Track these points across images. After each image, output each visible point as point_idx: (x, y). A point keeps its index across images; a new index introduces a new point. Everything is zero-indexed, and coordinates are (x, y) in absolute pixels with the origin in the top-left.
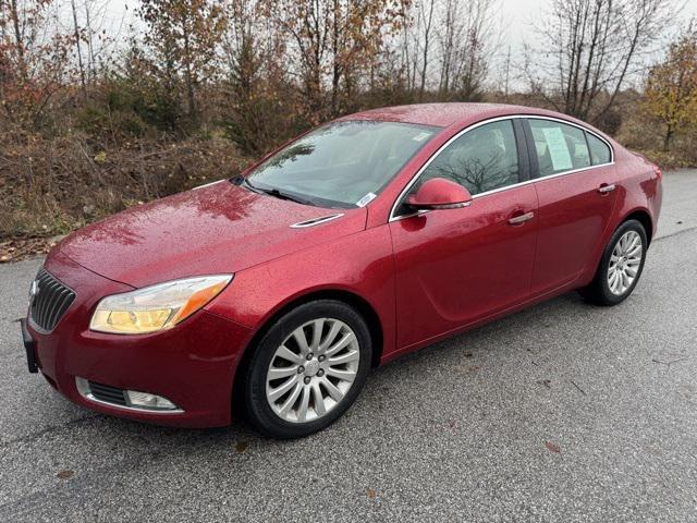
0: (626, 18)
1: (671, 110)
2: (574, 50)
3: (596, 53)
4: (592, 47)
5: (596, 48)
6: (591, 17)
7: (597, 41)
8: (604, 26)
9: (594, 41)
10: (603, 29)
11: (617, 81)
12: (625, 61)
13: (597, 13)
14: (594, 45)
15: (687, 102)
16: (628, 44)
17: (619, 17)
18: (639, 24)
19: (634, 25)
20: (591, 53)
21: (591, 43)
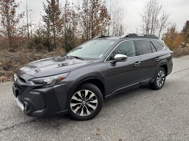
0: (159, 23)
1: (170, 44)
3: (153, 30)
8: (154, 24)
10: (154, 25)
12: (159, 32)
13: (153, 21)
15: (174, 42)
16: (160, 28)
19: (161, 24)
21: (151, 28)
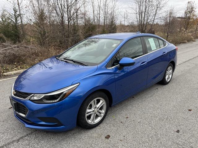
0: (154, 3)
2: (140, 13)
3: (146, 14)
4: (145, 12)
5: (146, 12)
6: (144, 3)
7: (146, 10)
9: (145, 10)
10: (148, 7)
11: (152, 22)
12: (154, 16)
13: (146, 2)
14: (145, 11)
16: (155, 11)
17: (152, 3)
18: (157, 5)
19: (156, 5)
20: (145, 14)
